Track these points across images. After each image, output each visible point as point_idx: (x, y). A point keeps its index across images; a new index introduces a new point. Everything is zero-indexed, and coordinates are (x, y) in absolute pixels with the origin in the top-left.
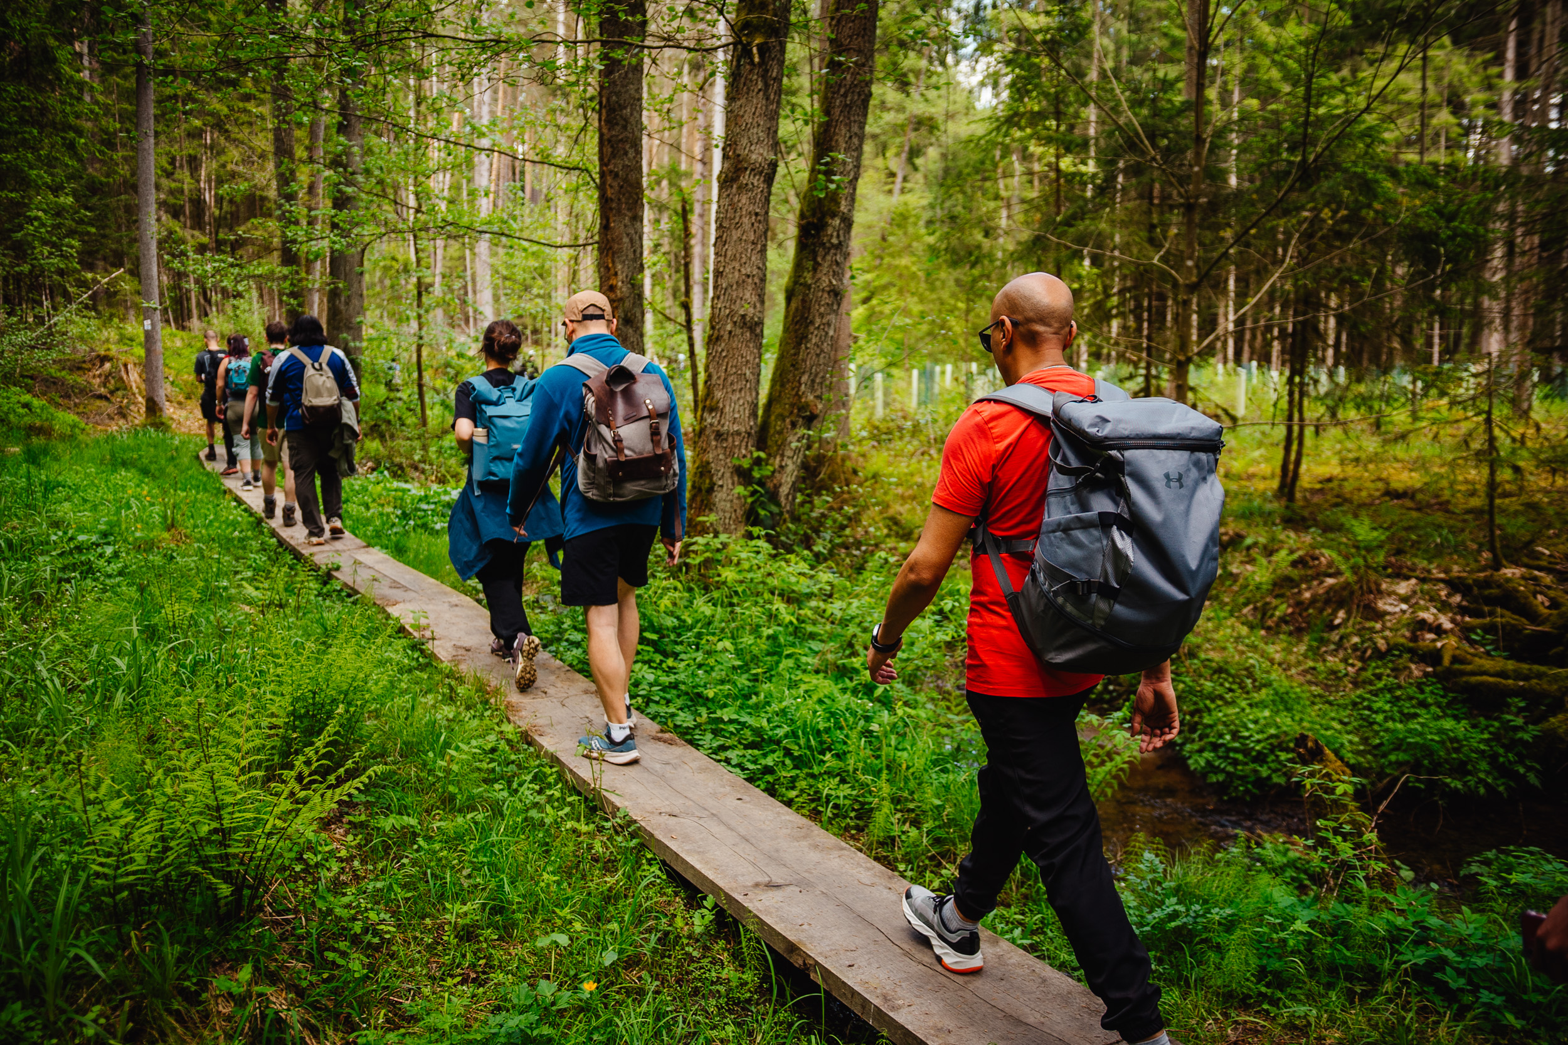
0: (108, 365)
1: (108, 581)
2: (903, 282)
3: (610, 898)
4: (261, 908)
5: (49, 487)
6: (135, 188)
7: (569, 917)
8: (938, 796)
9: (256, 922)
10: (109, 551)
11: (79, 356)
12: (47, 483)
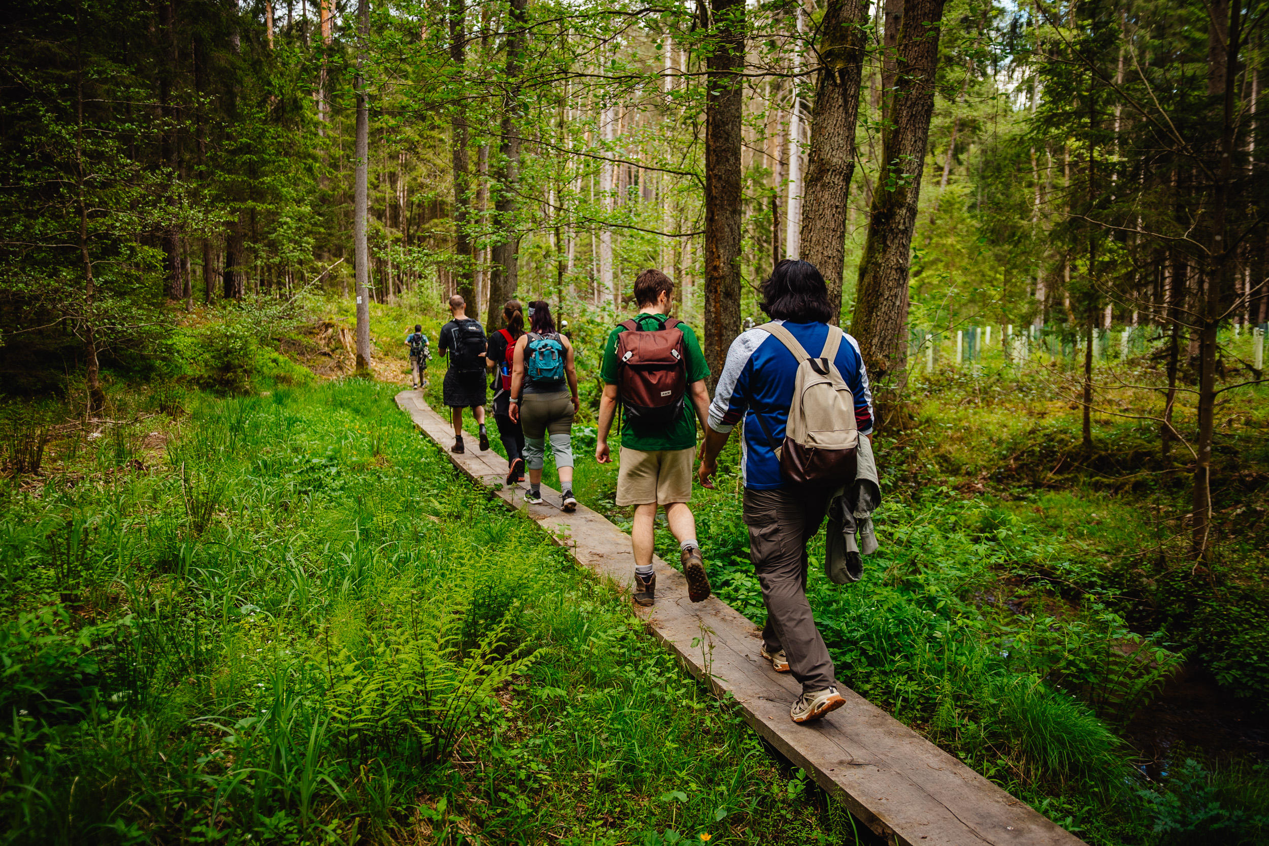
0: (330, 330)
1: (333, 494)
2: (949, 258)
3: (718, 765)
4: (451, 754)
5: (291, 422)
6: (352, 198)
7: (686, 778)
8: (994, 695)
9: (448, 764)
10: (334, 471)
11: (311, 324)
12: (291, 418)
